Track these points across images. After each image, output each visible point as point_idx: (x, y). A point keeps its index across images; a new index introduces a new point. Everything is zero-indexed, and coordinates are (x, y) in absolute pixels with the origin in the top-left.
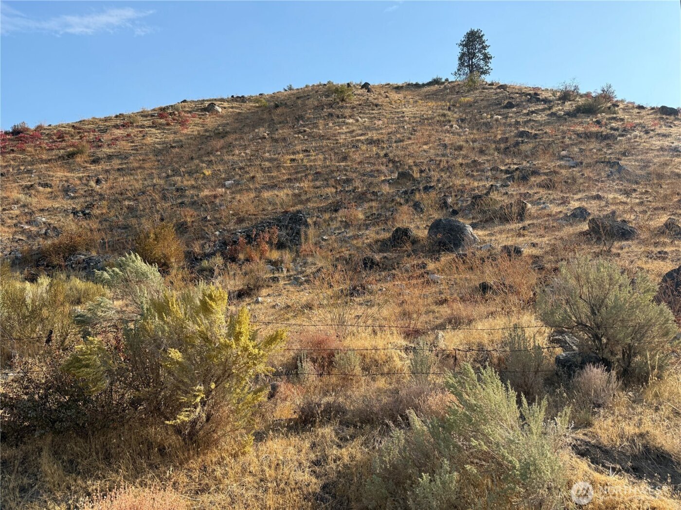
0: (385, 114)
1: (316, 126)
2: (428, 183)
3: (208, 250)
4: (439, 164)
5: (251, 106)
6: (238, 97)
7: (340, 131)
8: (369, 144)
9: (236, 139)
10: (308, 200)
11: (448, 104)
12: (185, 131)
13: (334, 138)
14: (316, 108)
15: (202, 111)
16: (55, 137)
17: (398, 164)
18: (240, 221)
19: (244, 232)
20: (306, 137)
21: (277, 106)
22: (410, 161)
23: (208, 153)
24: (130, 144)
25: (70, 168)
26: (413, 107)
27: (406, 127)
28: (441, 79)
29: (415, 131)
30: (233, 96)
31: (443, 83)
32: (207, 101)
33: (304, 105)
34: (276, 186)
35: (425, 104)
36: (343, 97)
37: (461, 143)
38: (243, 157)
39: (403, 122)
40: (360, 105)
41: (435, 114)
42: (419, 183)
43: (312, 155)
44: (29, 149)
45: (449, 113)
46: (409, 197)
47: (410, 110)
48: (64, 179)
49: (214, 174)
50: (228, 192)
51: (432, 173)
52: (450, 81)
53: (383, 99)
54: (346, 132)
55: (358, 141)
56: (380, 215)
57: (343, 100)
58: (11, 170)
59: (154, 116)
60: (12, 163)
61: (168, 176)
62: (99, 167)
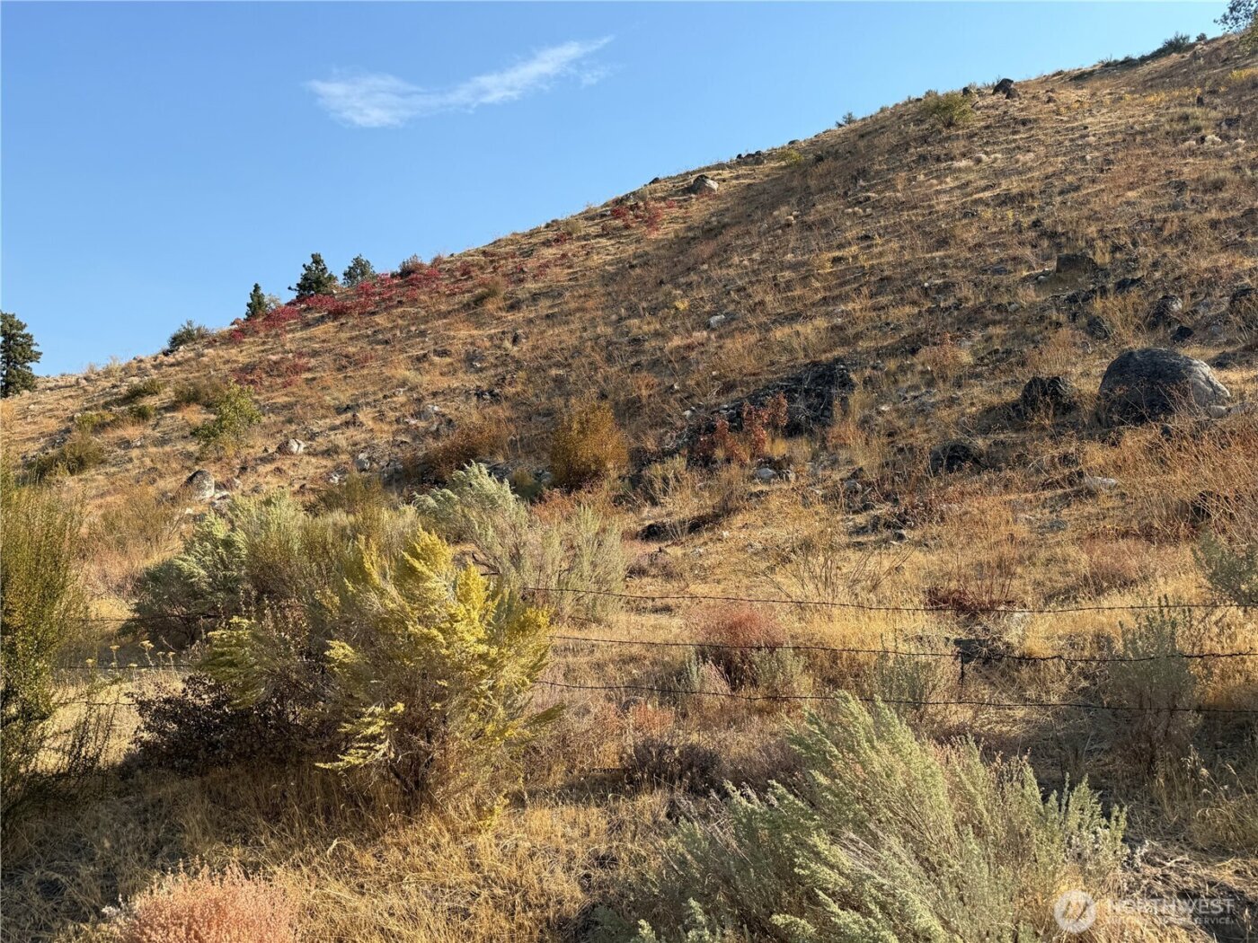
0: (1042, 137)
1: (890, 185)
2: (1129, 272)
3: (670, 444)
4: (1161, 229)
5: (772, 168)
6: (749, 156)
7: (939, 187)
8: (1000, 205)
9: (737, 237)
10: (858, 336)
11: (1199, 91)
12: (654, 235)
13: (926, 204)
14: (893, 150)
15: (684, 194)
16: (458, 274)
17: (1063, 239)
18: (728, 387)
19: (733, 408)
20: (869, 210)
21: (819, 159)
22: (1092, 230)
23: (689, 269)
24: (566, 271)
25: (477, 323)
26: (1111, 111)
27: (1088, 157)
28: (1187, 38)
29: (1109, 162)
30: (739, 156)
31: (1193, 46)
32: (694, 172)
33: (870, 147)
34: (799, 315)
35: (1142, 100)
36: (951, 118)
37: (1222, 174)
38: (746, 267)
39: (1083, 147)
40: (987, 127)
41: (1163, 119)
42: (1107, 276)
43: (876, 245)
44: (422, 297)
45: (1198, 111)
46: (1080, 307)
47: (1102, 119)
48: (469, 340)
49: (693, 308)
50: (713, 336)
51: (1142, 249)
52: (1209, 37)
53: (1040, 106)
54: (952, 189)
55: (976, 202)
56: (1008, 352)
57: (950, 124)
58: (398, 334)
59: (605, 215)
60: (400, 322)
61: (620, 319)
62: (519, 316)
